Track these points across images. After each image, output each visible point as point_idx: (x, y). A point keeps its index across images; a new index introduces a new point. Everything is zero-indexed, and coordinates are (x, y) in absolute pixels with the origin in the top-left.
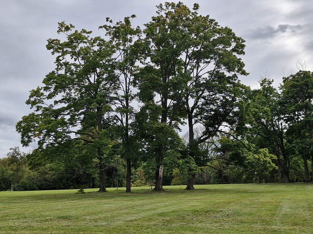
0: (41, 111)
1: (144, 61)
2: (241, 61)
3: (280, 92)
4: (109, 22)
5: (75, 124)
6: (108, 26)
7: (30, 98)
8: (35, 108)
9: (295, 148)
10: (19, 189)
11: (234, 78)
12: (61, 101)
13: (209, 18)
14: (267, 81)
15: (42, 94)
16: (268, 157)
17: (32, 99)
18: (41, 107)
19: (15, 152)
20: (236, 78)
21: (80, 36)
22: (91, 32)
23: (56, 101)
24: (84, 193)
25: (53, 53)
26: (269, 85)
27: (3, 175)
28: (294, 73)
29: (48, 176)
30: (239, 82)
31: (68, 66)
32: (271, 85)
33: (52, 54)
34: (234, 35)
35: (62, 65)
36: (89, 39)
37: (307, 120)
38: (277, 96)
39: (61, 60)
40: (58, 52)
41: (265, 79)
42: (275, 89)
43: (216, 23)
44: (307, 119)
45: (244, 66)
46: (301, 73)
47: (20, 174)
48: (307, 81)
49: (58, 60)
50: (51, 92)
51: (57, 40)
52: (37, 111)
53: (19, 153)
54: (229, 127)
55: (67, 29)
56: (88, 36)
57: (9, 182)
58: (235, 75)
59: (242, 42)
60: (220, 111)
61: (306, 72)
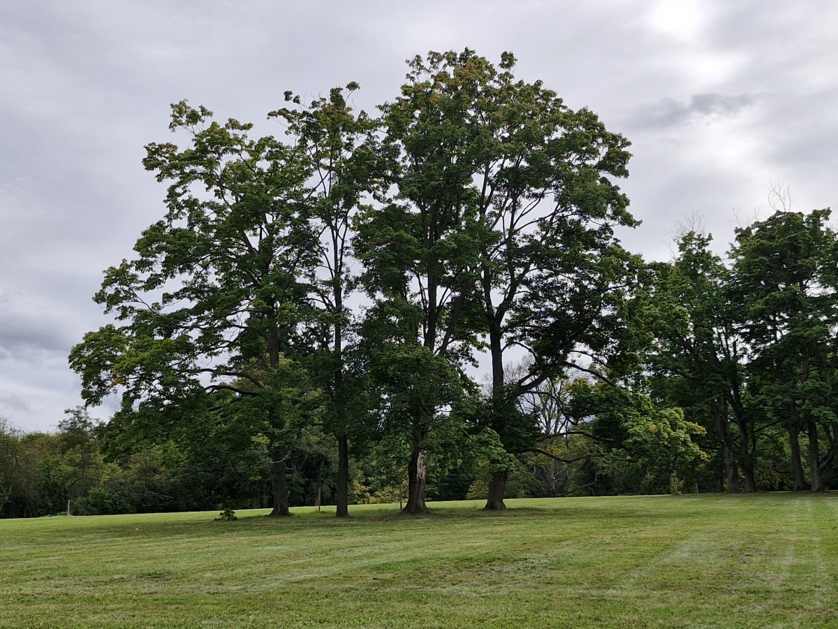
0: (131, 318)
1: (384, 193)
2: (620, 193)
3: (729, 264)
4: (291, 102)
5: (215, 351)
6: (290, 110)
7: (104, 288)
8: (116, 311)
9: (766, 405)
10: (86, 509)
11: (605, 233)
12: (178, 295)
13: (542, 88)
14: (696, 239)
15: (134, 278)
16: (682, 428)
17: (110, 290)
18: (132, 308)
19: (77, 419)
20: (608, 234)
21: (223, 136)
22: (249, 126)
23: (167, 294)
24: (235, 519)
25: (160, 178)
26: (699, 248)
27: (48, 476)
28: (763, 218)
29: (157, 477)
30: (618, 243)
31: (196, 208)
32: (707, 249)
33: (158, 180)
34: (602, 128)
35: (180, 208)
36: (247, 142)
37: (793, 334)
38: (721, 275)
39: (179, 195)
40: (170, 175)
41: (691, 234)
42: (717, 259)
43: (559, 101)
44: (793, 332)
45: (628, 204)
46: (780, 218)
47: (91, 471)
48: (795, 239)
49: (172, 194)
50: (154, 273)
51: (170, 146)
52: (121, 318)
53: (88, 422)
54: (592, 356)
55: (194, 118)
56: (244, 136)
57: (63, 494)
58: (607, 225)
59: (623, 146)
60: (569, 316)
61: (793, 215)
